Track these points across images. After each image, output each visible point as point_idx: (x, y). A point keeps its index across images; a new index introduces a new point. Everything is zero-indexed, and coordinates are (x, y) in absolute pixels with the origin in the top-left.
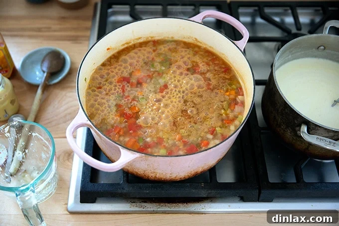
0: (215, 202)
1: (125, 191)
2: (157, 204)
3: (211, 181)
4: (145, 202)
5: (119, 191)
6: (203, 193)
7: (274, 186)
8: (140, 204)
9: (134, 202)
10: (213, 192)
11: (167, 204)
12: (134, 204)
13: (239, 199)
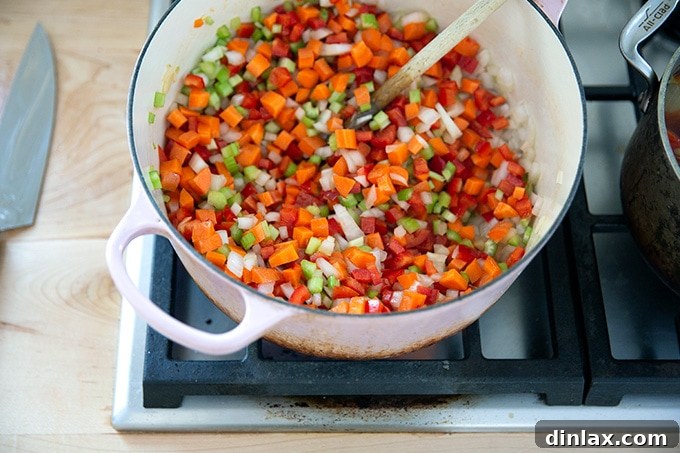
0: (474, 406)
1: (254, 382)
2: (333, 410)
3: (466, 357)
4: (304, 405)
5: (240, 381)
6: (448, 386)
7: (625, 368)
8: (291, 409)
9: (276, 406)
10: (473, 383)
11: (357, 410)
12: (276, 410)
13: (535, 399)
